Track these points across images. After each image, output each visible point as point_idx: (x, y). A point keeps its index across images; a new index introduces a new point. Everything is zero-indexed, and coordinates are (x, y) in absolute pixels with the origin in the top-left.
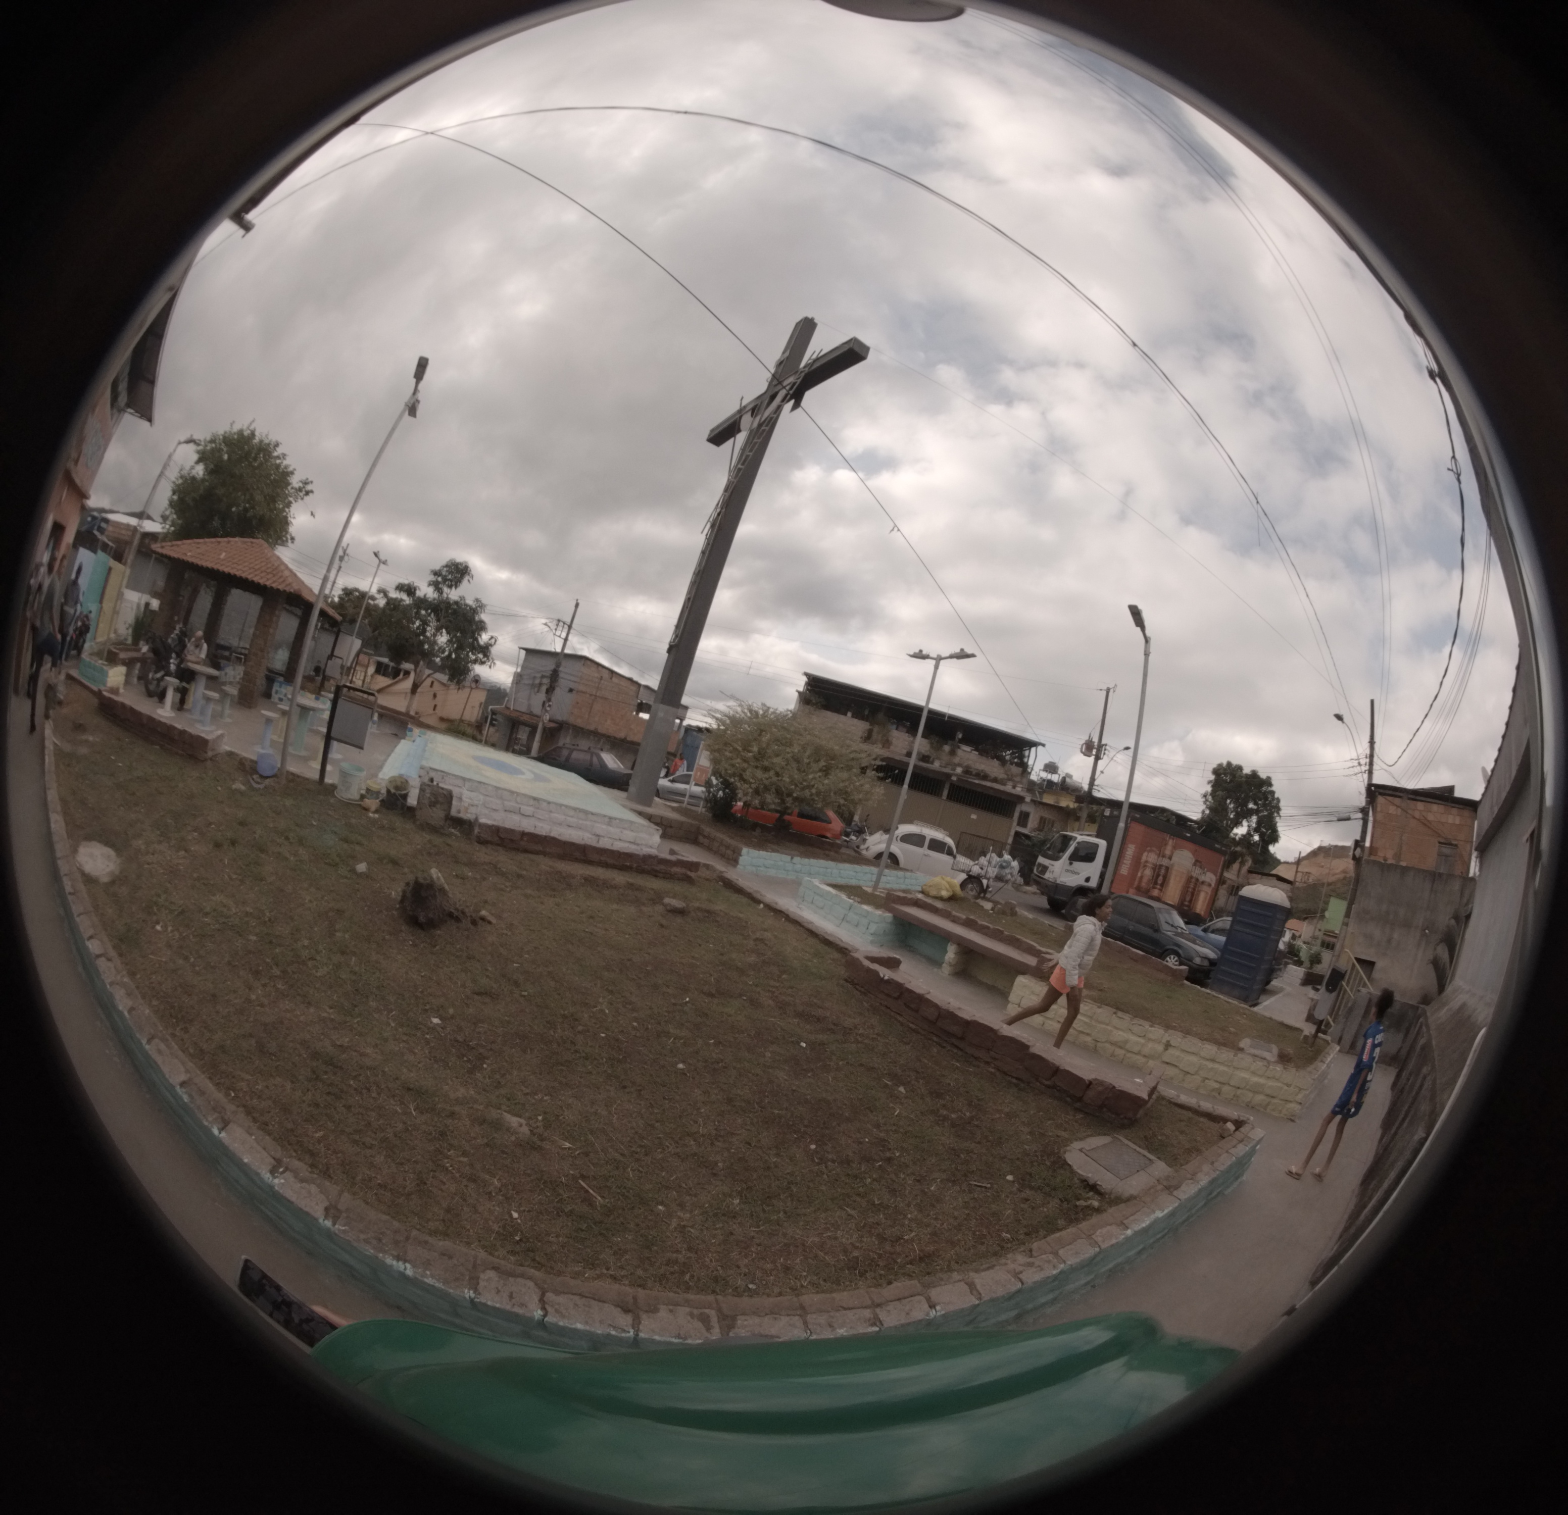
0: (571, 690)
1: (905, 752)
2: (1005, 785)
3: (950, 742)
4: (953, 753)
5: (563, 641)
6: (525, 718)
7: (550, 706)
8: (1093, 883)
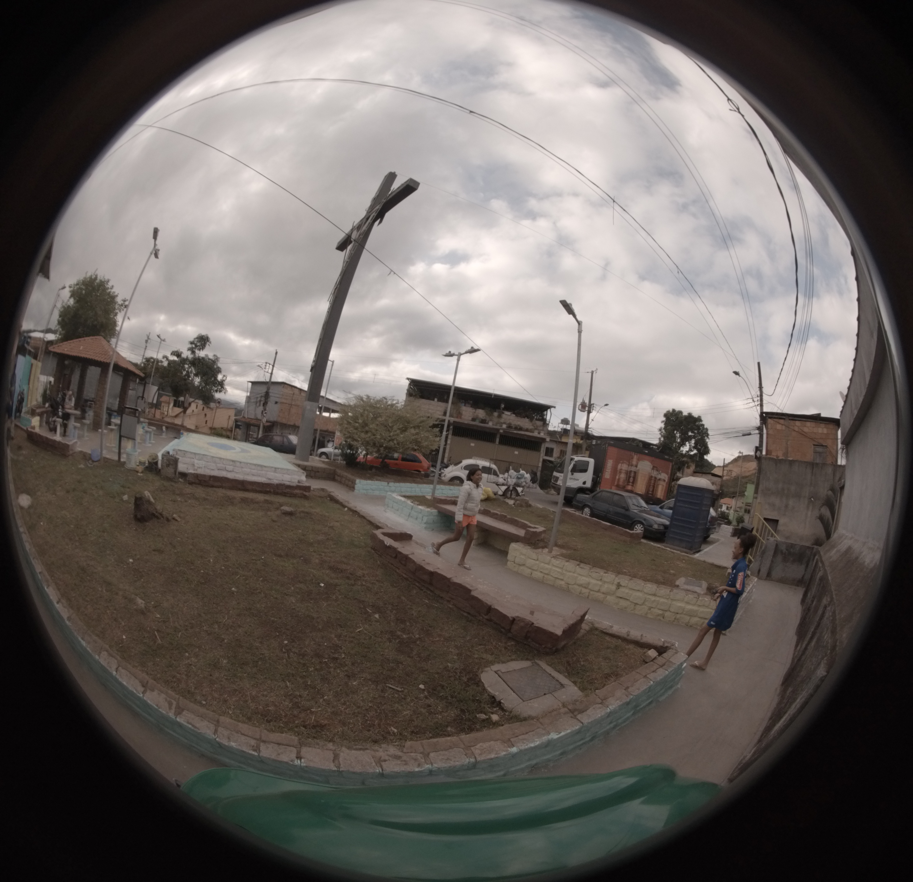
0: (276, 403)
1: (470, 418)
2: (533, 432)
3: (497, 410)
4: (500, 416)
5: (269, 375)
6: (253, 422)
7: (266, 413)
8: (589, 485)
